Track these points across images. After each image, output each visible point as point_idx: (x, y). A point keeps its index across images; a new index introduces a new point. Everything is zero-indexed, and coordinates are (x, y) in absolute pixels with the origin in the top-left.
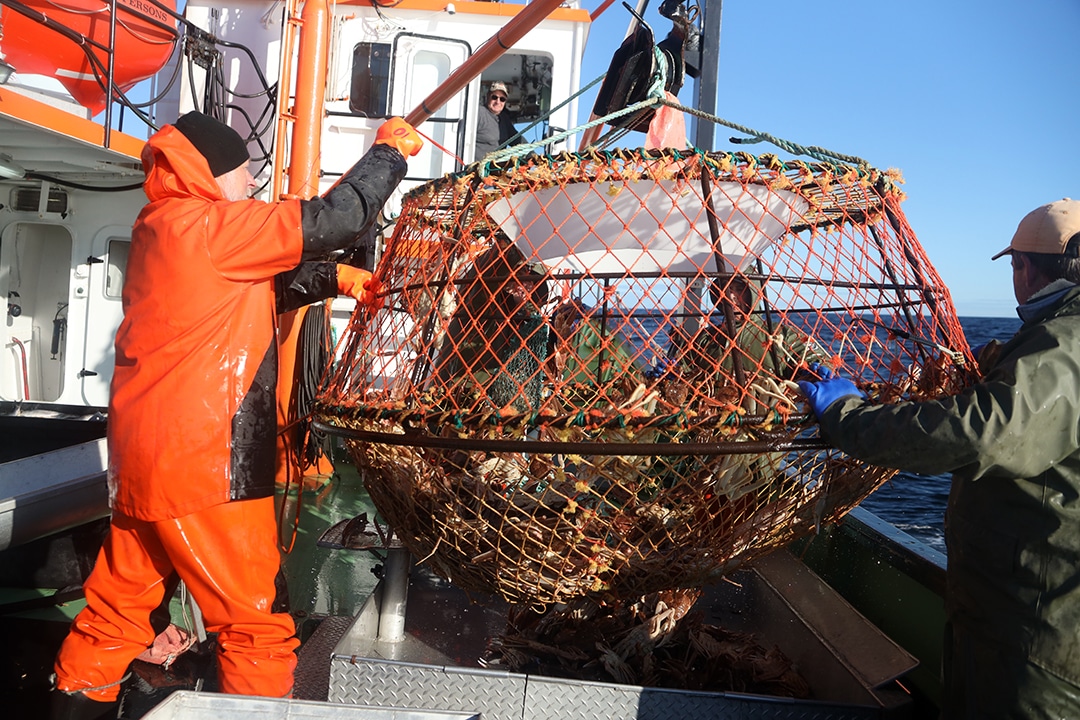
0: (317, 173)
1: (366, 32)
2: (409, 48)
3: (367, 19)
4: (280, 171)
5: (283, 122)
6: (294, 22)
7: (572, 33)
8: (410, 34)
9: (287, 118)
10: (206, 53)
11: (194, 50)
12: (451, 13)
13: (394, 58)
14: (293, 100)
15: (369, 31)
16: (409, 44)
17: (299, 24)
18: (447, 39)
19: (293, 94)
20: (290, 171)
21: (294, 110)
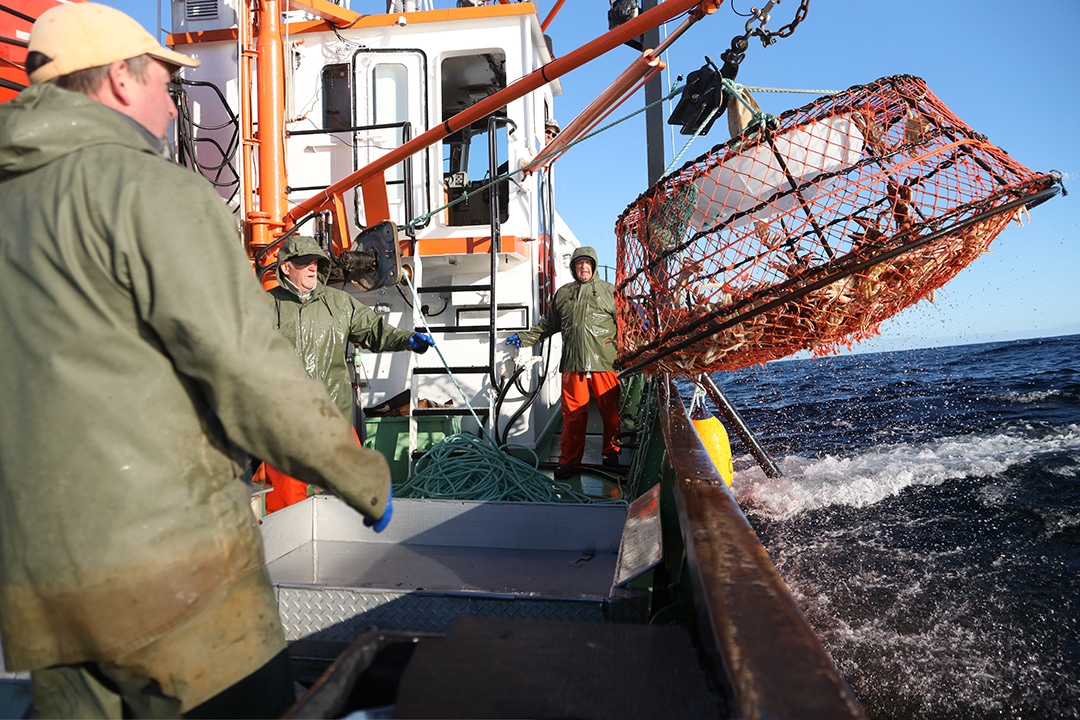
0: (284, 190)
1: (326, 57)
2: (366, 63)
3: (327, 44)
4: (249, 192)
5: (248, 148)
6: (249, 55)
9: (251, 143)
12: (402, 25)
13: (354, 74)
14: (257, 126)
15: (329, 55)
16: (367, 60)
17: (255, 55)
18: (402, 50)
19: (255, 120)
20: (259, 191)
21: (258, 135)
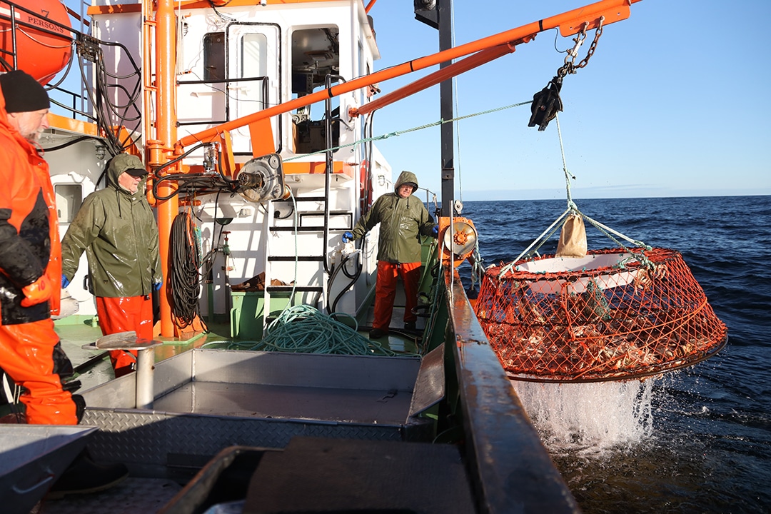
0: (174, 124)
2: (237, 33)
3: (208, 16)
4: (149, 125)
5: (148, 93)
6: (150, 24)
7: (349, 8)
8: (237, 23)
9: (151, 89)
10: (91, 51)
11: (82, 50)
12: (264, 5)
13: (227, 40)
14: (154, 77)
16: (237, 30)
17: (154, 24)
18: (263, 24)
19: (153, 72)
20: (156, 125)
21: (155, 84)
